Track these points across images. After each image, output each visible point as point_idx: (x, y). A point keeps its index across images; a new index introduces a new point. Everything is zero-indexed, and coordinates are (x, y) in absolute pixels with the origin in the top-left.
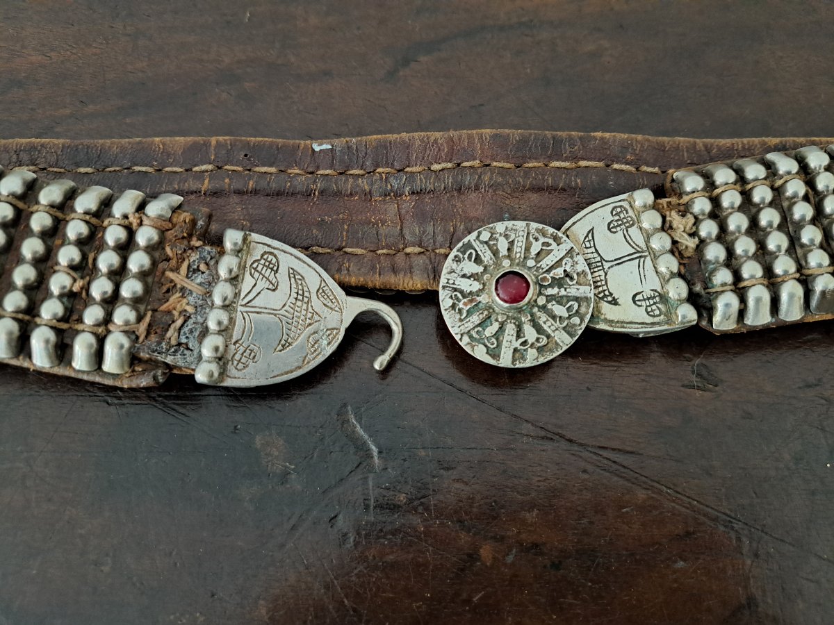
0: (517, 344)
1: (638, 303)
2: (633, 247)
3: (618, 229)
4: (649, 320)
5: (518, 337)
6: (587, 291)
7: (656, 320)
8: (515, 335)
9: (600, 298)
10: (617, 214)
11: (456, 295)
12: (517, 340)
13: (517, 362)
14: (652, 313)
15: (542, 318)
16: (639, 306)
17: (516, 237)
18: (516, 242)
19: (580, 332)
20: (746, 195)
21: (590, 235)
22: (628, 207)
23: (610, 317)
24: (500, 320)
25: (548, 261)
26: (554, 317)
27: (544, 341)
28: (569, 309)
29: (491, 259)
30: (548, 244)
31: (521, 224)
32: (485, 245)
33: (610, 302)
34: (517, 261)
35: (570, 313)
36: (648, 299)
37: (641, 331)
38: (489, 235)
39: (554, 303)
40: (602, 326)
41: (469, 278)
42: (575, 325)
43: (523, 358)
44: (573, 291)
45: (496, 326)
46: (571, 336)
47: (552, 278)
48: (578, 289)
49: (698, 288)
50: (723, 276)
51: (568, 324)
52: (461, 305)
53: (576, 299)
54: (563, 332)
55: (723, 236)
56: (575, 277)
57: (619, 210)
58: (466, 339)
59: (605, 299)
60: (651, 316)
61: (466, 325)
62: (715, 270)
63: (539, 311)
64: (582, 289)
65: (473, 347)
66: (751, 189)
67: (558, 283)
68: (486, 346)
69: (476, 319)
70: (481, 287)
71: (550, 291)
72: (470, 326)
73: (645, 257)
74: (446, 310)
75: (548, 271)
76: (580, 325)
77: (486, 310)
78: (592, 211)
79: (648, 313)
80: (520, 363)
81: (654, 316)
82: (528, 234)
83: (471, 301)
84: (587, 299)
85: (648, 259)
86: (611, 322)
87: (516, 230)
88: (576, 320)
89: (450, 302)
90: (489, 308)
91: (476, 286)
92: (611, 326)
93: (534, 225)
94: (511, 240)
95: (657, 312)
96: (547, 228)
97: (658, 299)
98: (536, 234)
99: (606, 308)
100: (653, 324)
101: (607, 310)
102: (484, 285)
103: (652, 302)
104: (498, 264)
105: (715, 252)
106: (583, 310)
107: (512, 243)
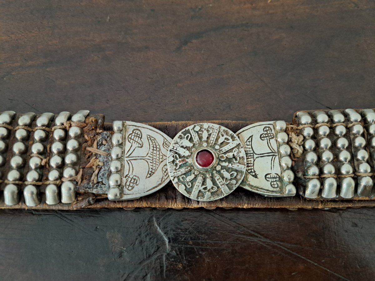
0: (201, 188)
1: (268, 179)
2: (271, 150)
3: (265, 138)
4: (271, 189)
5: (203, 184)
6: (243, 168)
7: (275, 189)
8: (201, 183)
9: (249, 172)
10: (267, 131)
11: (176, 156)
12: (202, 186)
13: (200, 198)
14: (273, 186)
15: (217, 177)
16: (268, 181)
17: (213, 132)
18: (212, 135)
19: (234, 188)
20: (332, 129)
21: (250, 139)
22: (272, 128)
23: (251, 183)
24: (196, 174)
25: (226, 148)
26: (223, 178)
27: (215, 189)
28: (231, 175)
29: (198, 141)
30: (228, 140)
31: (216, 126)
32: (196, 133)
33: (253, 176)
34: (211, 144)
35: (232, 178)
36: (273, 178)
37: (266, 194)
38: (200, 128)
39: (225, 170)
40: (247, 188)
41: (185, 148)
42: (232, 184)
43: (203, 196)
44: (235, 166)
45: (193, 176)
46: (230, 189)
47: (226, 157)
48: (238, 166)
49: (300, 175)
50: (314, 170)
51: (229, 183)
52: (177, 162)
53: (236, 171)
54: (226, 186)
55: (317, 149)
56: (238, 159)
57: (267, 129)
58: (176, 180)
59: (251, 174)
60: (273, 187)
61: (178, 173)
62: (310, 167)
63: (216, 173)
64: (241, 166)
65: (179, 185)
66: (336, 127)
67: (229, 160)
68: (185, 186)
69: (183, 170)
70: (190, 154)
71: (224, 164)
72: (180, 173)
73: (276, 156)
74: (169, 163)
75: (225, 153)
76: (235, 185)
77: (190, 167)
78: (254, 127)
79: (271, 185)
80: (201, 198)
81: (274, 188)
82: (219, 132)
83: (183, 161)
84: (242, 172)
85: (277, 157)
86: (251, 186)
87: (213, 129)
88: (234, 182)
89: (172, 159)
90: (191, 166)
91: (187, 153)
92: (251, 188)
93: (223, 128)
94: (209, 133)
95: (276, 186)
96: (229, 130)
97: (278, 179)
98: (223, 133)
99: (250, 178)
100: (272, 191)
101: (251, 180)
102: (192, 153)
103: (274, 180)
104: (200, 144)
105: (311, 157)
106: (239, 177)
107: (210, 135)
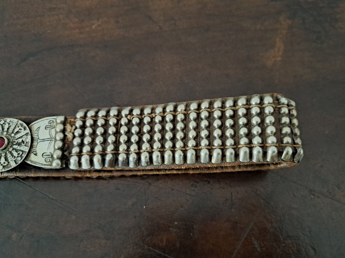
1: (44, 156)
2: (50, 136)
3: (49, 128)
4: (45, 163)
6: (27, 149)
9: (33, 151)
10: (50, 123)
15: (9, 155)
17: (12, 125)
19: (19, 163)
21: (38, 129)
22: (55, 121)
25: (18, 136)
26: (13, 156)
27: (6, 163)
28: (18, 154)
29: (1, 131)
30: (21, 129)
31: (16, 120)
32: (1, 126)
33: (34, 154)
34: (9, 133)
35: (18, 156)
36: (48, 155)
38: (4, 122)
39: (15, 151)
42: (18, 160)
44: (22, 148)
46: (16, 163)
47: (17, 142)
48: (24, 148)
49: (66, 153)
51: (16, 159)
53: (22, 151)
54: (14, 162)
56: (25, 143)
63: (9, 153)
64: (26, 147)
67: (19, 144)
71: (15, 147)
73: (53, 140)
75: (17, 139)
76: (20, 160)
78: (43, 120)
79: (45, 160)
82: (17, 124)
84: (25, 152)
86: (32, 162)
87: (13, 122)
88: (20, 158)
93: (20, 122)
94: (10, 125)
95: (48, 161)
96: (24, 123)
97: (50, 156)
98: (19, 125)
101: (33, 157)
103: (48, 157)
104: (2, 133)
106: (23, 155)
107: (10, 127)
